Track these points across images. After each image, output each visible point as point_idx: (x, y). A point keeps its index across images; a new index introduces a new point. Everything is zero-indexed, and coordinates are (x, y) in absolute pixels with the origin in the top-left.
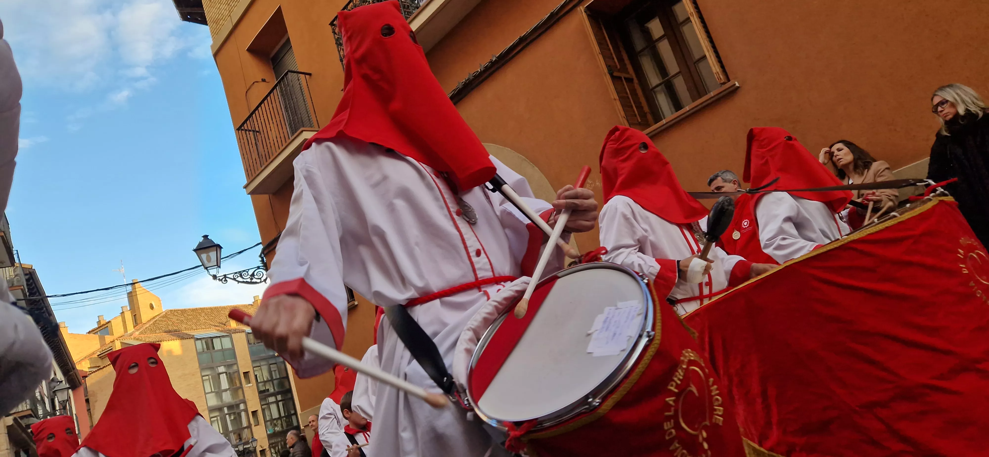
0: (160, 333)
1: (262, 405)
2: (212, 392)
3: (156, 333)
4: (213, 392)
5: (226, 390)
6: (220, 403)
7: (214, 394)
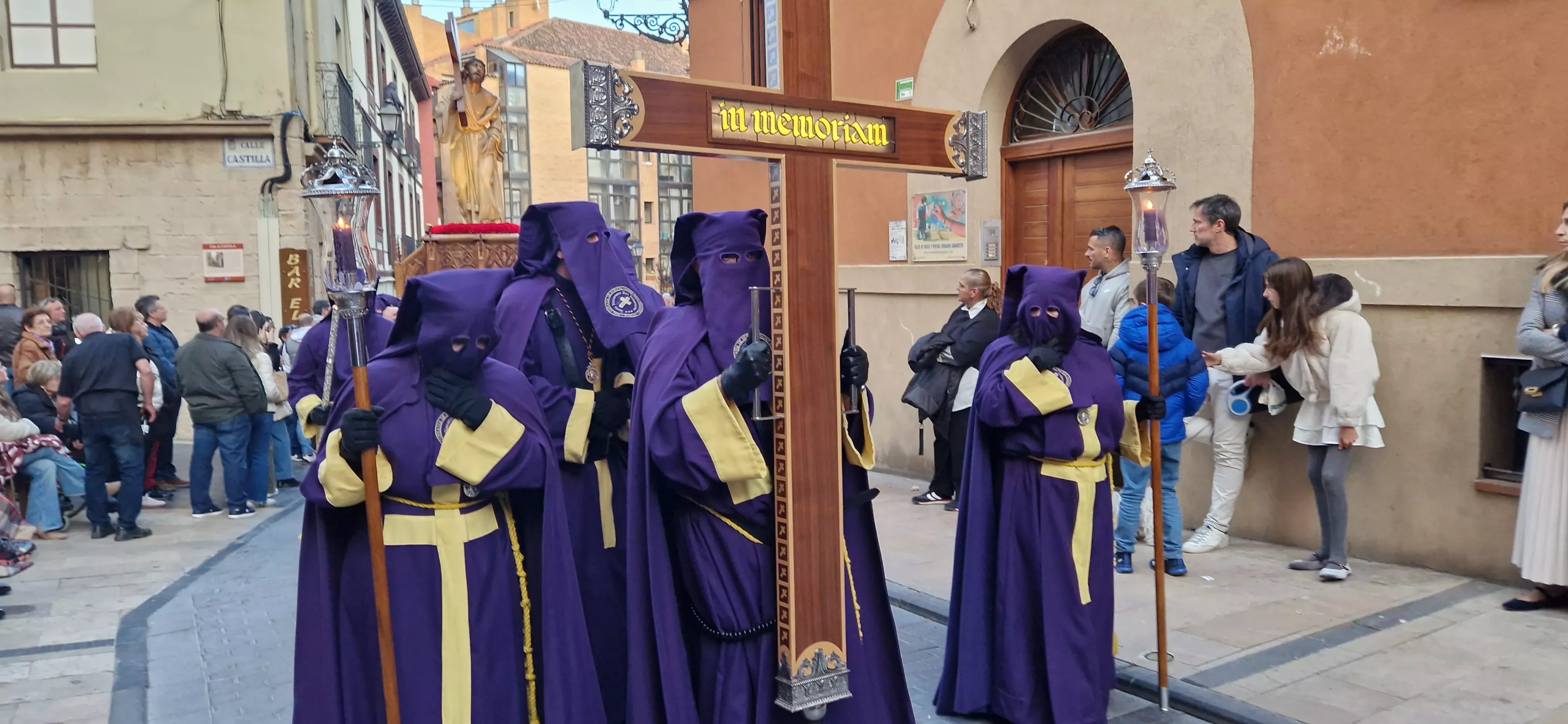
0: (540, 51)
1: (659, 197)
2: (596, 158)
3: (535, 49)
4: (599, 159)
5: (615, 161)
6: (605, 177)
7: (598, 162)
